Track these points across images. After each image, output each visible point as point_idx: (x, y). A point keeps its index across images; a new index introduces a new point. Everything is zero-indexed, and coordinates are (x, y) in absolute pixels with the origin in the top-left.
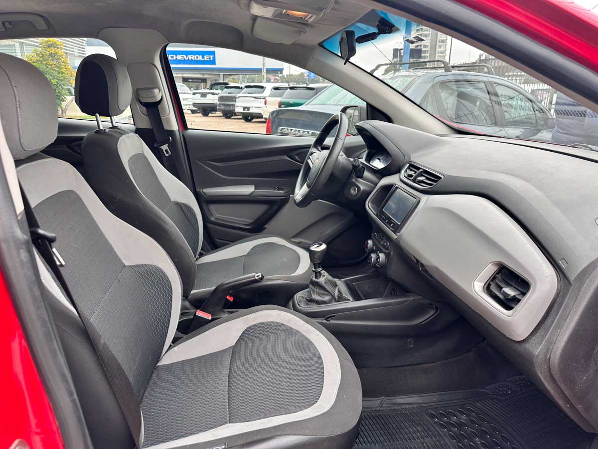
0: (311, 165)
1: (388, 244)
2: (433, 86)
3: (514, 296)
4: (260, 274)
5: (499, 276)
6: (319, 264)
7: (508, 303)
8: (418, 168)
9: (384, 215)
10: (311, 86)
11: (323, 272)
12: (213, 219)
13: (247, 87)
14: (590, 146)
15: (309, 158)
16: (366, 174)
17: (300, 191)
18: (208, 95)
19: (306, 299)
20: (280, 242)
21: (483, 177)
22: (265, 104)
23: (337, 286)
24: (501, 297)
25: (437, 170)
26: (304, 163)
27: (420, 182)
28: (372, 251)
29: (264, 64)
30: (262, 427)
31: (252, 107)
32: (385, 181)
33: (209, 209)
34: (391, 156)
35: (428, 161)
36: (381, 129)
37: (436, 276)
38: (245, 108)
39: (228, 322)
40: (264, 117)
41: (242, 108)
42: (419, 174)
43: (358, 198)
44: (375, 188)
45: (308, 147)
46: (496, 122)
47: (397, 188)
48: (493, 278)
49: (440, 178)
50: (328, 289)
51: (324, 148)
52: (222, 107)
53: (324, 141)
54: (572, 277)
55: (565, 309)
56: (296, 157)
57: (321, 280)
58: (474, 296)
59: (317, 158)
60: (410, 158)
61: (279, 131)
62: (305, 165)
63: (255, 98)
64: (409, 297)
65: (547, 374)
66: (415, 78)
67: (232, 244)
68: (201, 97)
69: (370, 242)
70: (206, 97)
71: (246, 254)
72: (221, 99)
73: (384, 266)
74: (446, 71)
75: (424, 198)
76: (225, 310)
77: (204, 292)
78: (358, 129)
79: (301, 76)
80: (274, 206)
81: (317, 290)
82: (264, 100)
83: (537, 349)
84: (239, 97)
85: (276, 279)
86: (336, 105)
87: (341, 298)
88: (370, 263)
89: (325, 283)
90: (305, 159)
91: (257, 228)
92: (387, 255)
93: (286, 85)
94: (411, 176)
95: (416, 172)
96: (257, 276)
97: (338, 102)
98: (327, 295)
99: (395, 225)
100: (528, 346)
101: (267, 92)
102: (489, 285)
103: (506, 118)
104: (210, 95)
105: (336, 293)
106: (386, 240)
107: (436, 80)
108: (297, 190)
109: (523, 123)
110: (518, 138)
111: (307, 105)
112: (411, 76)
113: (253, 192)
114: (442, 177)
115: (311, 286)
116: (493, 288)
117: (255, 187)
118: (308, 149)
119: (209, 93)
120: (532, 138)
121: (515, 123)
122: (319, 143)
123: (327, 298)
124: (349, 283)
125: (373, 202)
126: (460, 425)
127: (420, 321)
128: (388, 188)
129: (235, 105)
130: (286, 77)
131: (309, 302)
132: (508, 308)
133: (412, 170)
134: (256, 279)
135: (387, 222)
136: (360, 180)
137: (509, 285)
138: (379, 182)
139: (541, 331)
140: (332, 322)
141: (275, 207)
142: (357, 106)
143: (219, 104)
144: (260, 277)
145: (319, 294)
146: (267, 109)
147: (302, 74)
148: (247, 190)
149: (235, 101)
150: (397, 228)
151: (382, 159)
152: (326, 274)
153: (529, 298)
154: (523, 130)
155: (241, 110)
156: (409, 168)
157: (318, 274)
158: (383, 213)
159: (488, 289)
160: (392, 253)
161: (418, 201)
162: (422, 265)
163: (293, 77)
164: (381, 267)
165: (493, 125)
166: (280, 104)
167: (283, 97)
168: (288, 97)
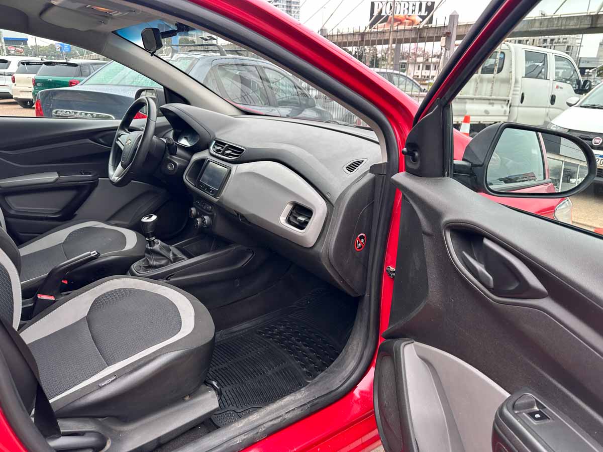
0: (122, 147)
1: (210, 207)
2: (212, 69)
3: (305, 221)
4: (95, 252)
5: (294, 211)
6: (152, 233)
7: (302, 226)
8: (224, 144)
9: (202, 185)
10: (72, 61)
11: (156, 240)
12: (12, 212)
14: (337, 121)
15: (118, 140)
16: (179, 151)
17: (115, 173)
19: (144, 267)
20: (97, 225)
21: (274, 148)
22: (14, 81)
23: (171, 250)
24: (297, 223)
25: (239, 144)
26: (113, 145)
27: (228, 155)
28: (197, 216)
30: (143, 356)
32: (196, 157)
33: (6, 202)
34: (198, 134)
35: (231, 137)
36: (187, 111)
37: (253, 221)
39: (75, 298)
40: (14, 97)
42: (225, 149)
43: (176, 173)
44: (189, 163)
45: (115, 129)
46: (269, 103)
47: (209, 161)
48: (291, 213)
49: (244, 150)
50: (163, 253)
51: (132, 130)
53: (130, 123)
54: (334, 202)
55: (333, 222)
56: (101, 140)
57: (157, 247)
58: (281, 226)
59: (127, 140)
60: (215, 136)
61: (54, 114)
62: (115, 147)
64: (231, 247)
65: (328, 263)
66: (195, 60)
67: (41, 235)
69: (193, 209)
71: (63, 242)
73: (209, 226)
74: (221, 55)
75: (234, 167)
76: (62, 293)
77: (32, 282)
78: (162, 111)
79: (51, 48)
80: (83, 192)
81: (154, 257)
82: (10, 77)
83: (321, 249)
85: (109, 256)
86: (117, 85)
87: (176, 259)
88: (197, 226)
89: (161, 249)
90: (113, 141)
91: (67, 216)
92: (211, 216)
93: (38, 59)
94: (220, 150)
95: (222, 148)
96: (93, 254)
97: (132, 83)
98: (163, 259)
99: (213, 191)
100: (315, 249)
101: (13, 67)
102: (289, 218)
103: (277, 98)
105: (171, 256)
106: (208, 205)
107: (214, 63)
108: (111, 172)
109: (290, 103)
110: (288, 116)
111: (82, 85)
112: (191, 59)
113: (57, 179)
114: (245, 150)
115: (146, 254)
116: (292, 219)
117: (58, 173)
118: (114, 131)
120: (298, 116)
121: (283, 104)
122: (126, 125)
123: (163, 262)
124: (179, 247)
125: (190, 175)
126: (280, 333)
127: (242, 264)
128: (201, 163)
130: (31, 48)
131: (147, 268)
132: (302, 228)
133: (218, 146)
134: (93, 257)
135: (207, 190)
136: (174, 157)
137: (300, 215)
138: (191, 158)
139: (322, 238)
140: (171, 280)
141: (85, 192)
142: (153, 90)
144: (96, 253)
145: (156, 260)
146: (16, 87)
147: (52, 46)
148: (51, 177)
150: (216, 194)
151: (189, 138)
152: (159, 241)
153: (313, 219)
154: (291, 110)
156: (215, 144)
157: (152, 242)
158: (201, 184)
159: (289, 221)
160: (215, 214)
161: (229, 170)
162: (242, 216)
163: (41, 49)
164: (208, 227)
165: (266, 105)
166: (35, 82)
167: (38, 73)
168: (44, 73)
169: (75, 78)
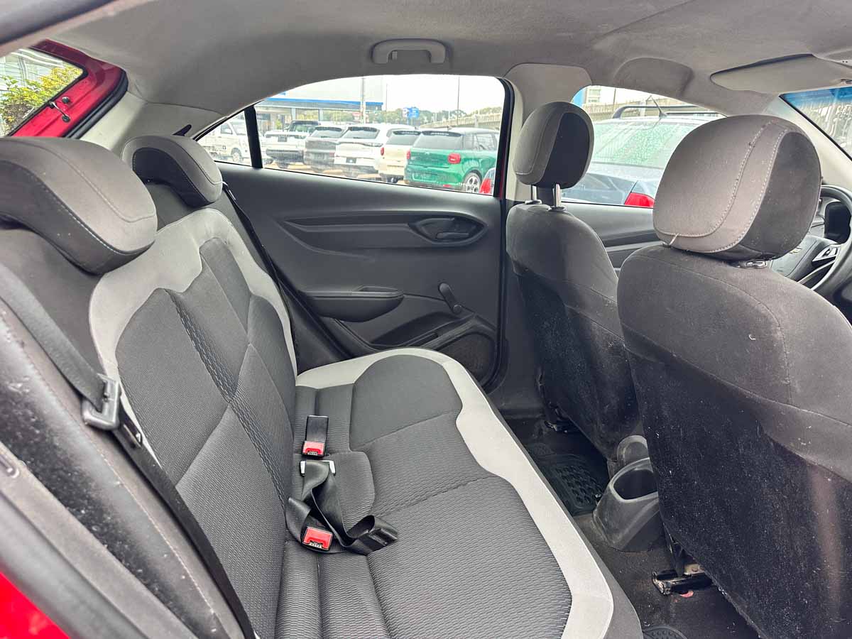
10: (454, 130)
13: (351, 129)
18: (288, 138)
22: (382, 154)
29: (363, 96)
31: (360, 158)
38: (348, 159)
40: (380, 172)
41: (345, 159)
52: (312, 157)
63: (364, 144)
68: (279, 141)
70: (286, 141)
72: (310, 144)
84: (340, 143)
93: (412, 128)
101: (382, 138)
104: (293, 138)
119: (291, 136)
129: (333, 154)
130: (396, 115)
143: (308, 153)
146: (384, 161)
149: (335, 148)
155: (343, 161)
166: (410, 155)
167: (415, 145)
168: (421, 145)
169: (456, 151)
